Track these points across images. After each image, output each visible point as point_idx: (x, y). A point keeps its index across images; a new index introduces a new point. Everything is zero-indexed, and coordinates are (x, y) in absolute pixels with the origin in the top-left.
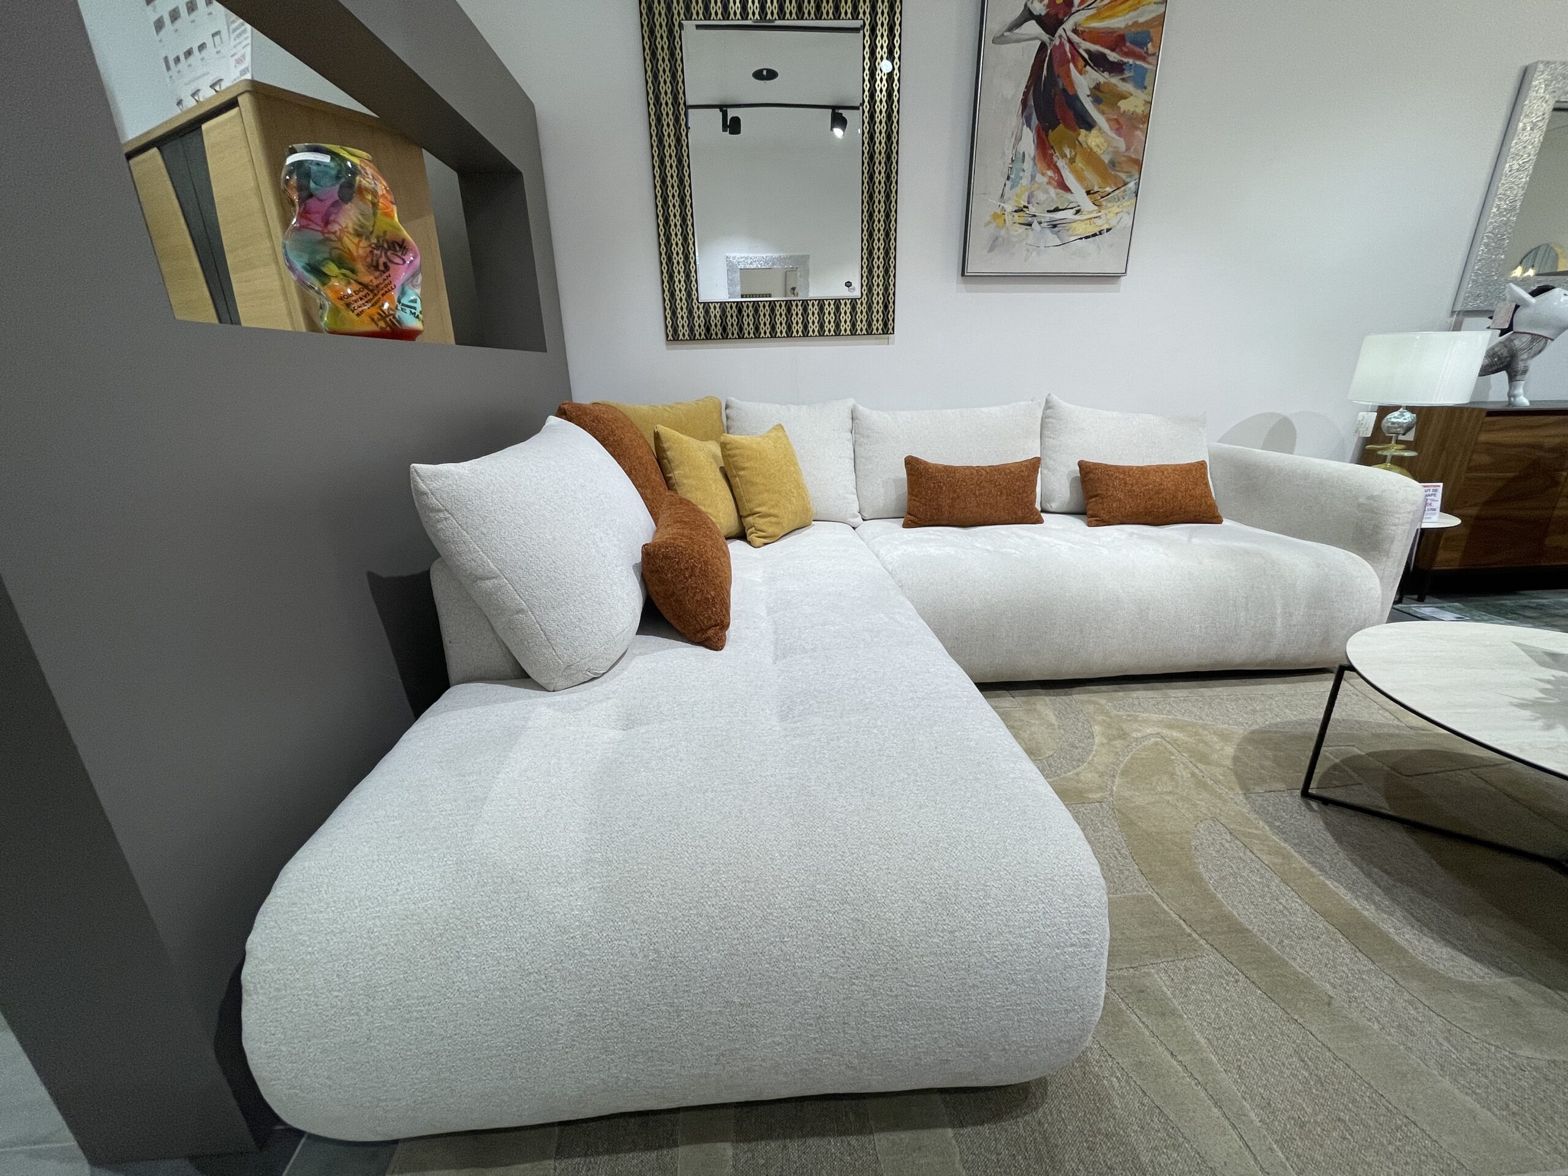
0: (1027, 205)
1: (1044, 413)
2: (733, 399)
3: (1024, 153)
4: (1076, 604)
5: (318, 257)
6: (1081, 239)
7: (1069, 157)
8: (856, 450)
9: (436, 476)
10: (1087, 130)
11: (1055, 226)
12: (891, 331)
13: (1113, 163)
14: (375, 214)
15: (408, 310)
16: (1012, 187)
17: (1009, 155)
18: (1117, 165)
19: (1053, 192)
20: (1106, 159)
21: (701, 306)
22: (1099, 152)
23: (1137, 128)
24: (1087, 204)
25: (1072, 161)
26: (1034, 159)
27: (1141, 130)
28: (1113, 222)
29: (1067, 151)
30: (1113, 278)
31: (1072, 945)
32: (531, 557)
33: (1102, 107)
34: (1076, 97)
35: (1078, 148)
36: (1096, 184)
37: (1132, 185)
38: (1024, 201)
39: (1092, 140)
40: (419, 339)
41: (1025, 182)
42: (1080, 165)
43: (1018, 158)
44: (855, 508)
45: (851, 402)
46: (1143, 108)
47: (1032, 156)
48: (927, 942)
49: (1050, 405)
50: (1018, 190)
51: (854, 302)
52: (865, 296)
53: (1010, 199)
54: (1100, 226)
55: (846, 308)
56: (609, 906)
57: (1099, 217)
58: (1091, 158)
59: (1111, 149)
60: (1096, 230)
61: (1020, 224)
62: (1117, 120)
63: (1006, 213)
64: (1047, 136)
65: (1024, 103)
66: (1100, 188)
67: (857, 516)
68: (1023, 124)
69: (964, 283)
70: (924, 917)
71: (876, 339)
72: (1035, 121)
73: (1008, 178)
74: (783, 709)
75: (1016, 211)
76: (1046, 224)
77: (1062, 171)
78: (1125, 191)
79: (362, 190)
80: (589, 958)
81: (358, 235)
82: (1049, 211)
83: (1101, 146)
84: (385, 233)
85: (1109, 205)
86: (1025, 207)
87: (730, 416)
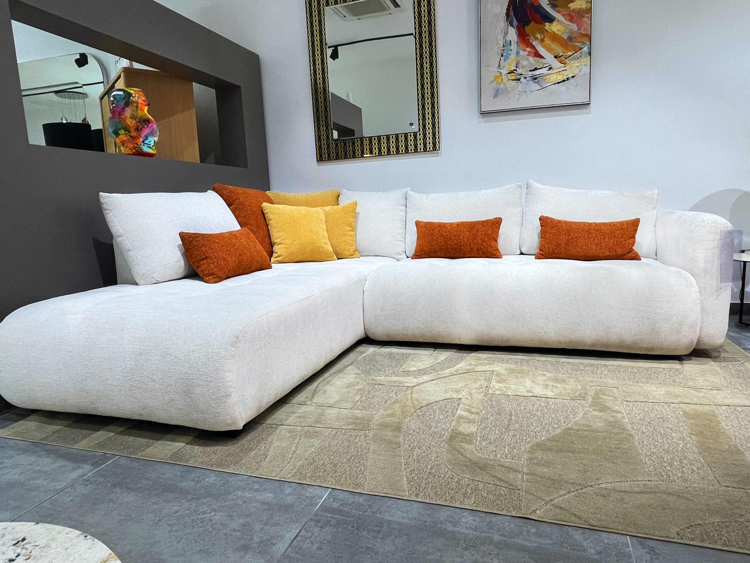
0: (515, 68)
3: (510, 40)
5: (118, 128)
6: (555, 84)
7: (540, 39)
9: (104, 197)
10: (549, 23)
11: (536, 79)
12: (438, 149)
13: (570, 39)
14: (137, 110)
15: (146, 145)
16: (505, 60)
17: (501, 43)
18: (573, 39)
19: (531, 59)
20: (565, 37)
21: (334, 142)
22: (560, 33)
23: (583, 17)
24: (556, 64)
25: (542, 40)
26: (517, 43)
27: (587, 17)
28: (576, 72)
29: (539, 36)
30: (581, 105)
33: (558, 9)
34: (540, 6)
35: (545, 33)
36: (560, 51)
37: (585, 49)
38: (513, 67)
39: (554, 28)
40: (155, 157)
41: (513, 56)
42: (548, 42)
43: (507, 44)
45: (407, 189)
46: (586, 5)
47: (516, 41)
50: (509, 61)
51: (415, 134)
52: (421, 130)
53: (504, 67)
54: (567, 75)
55: (411, 138)
57: (566, 70)
58: (555, 37)
59: (567, 31)
60: (565, 78)
61: (512, 80)
62: (569, 15)
63: (503, 75)
64: (524, 29)
65: (508, 15)
66: (563, 53)
68: (508, 26)
69: (482, 117)
71: (431, 154)
72: (515, 23)
73: (502, 55)
75: (509, 73)
76: (530, 78)
77: (536, 47)
78: (581, 53)
79: (132, 102)
81: (131, 118)
82: (530, 71)
83: (560, 30)
84: (141, 117)
85: (572, 62)
86: (514, 70)
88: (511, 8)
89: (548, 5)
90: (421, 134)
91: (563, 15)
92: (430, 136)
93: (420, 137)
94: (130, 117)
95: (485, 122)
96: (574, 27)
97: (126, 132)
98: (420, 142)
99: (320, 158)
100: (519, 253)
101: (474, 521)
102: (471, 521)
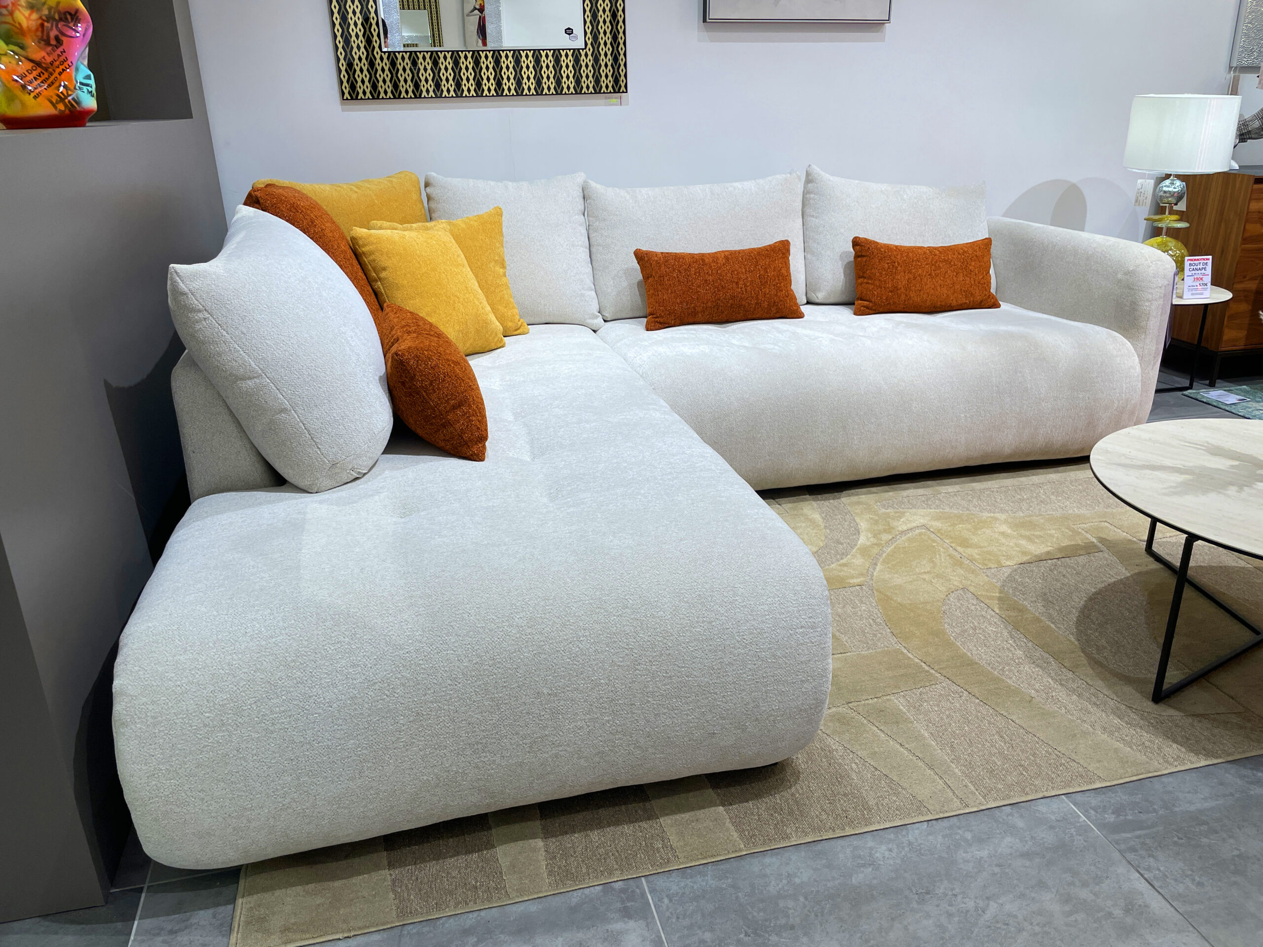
1: (805, 188)
2: (435, 174)
4: (836, 399)
8: (591, 236)
9: (194, 276)
12: (623, 88)
15: (85, 88)
21: (385, 57)
30: (873, 26)
31: (802, 627)
32: (292, 356)
44: (595, 307)
45: (580, 177)
48: (691, 632)
49: (810, 178)
51: (576, 53)
52: (589, 46)
55: (567, 61)
56: (434, 626)
67: (597, 317)
69: (707, 31)
70: (688, 613)
71: (606, 98)
74: (552, 491)
80: (423, 666)
81: (30, 7)
84: (58, 4)
87: (433, 196)
90: (590, 53)
92: (606, 60)
93: (587, 60)
95: (710, 41)
98: (587, 72)
99: (351, 94)
100: (806, 302)
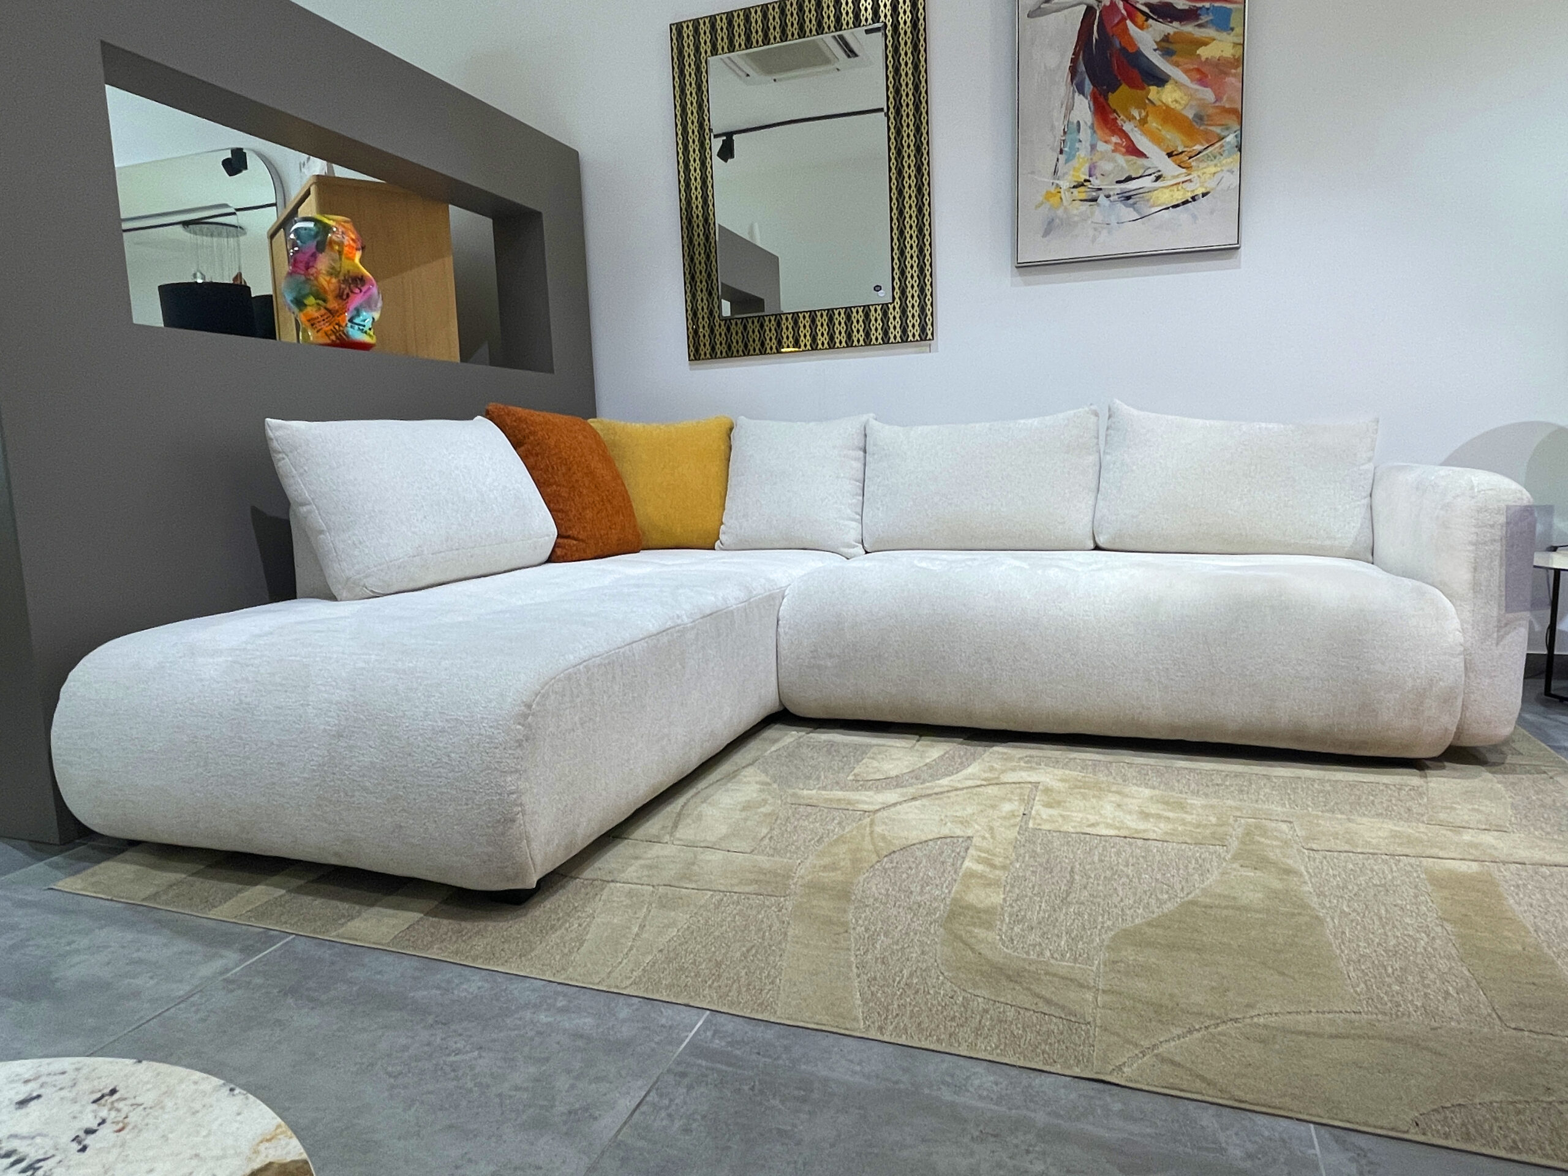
0: (1087, 178)
3: (1078, 122)
5: (303, 292)
6: (1167, 208)
7: (1138, 118)
10: (1158, 86)
11: (1129, 198)
12: (930, 336)
13: (1199, 118)
14: (340, 259)
15: (356, 327)
16: (1067, 161)
17: (1060, 126)
18: (1205, 118)
19: (1121, 160)
20: (1190, 114)
21: (723, 323)
22: (1178, 107)
23: (1227, 74)
24: (1169, 167)
25: (1143, 122)
26: (1092, 127)
27: (1235, 75)
28: (1210, 185)
29: (1135, 113)
33: (1175, 58)
34: (1139, 54)
35: (1150, 108)
36: (1179, 143)
37: (1231, 138)
38: (1085, 175)
39: (1167, 96)
40: (374, 349)
41: (1083, 153)
42: (1154, 124)
43: (1071, 129)
46: (1232, 51)
47: (1089, 124)
50: (1075, 163)
51: (885, 308)
52: (897, 300)
53: (1065, 174)
54: (1193, 191)
55: (876, 315)
57: (1190, 181)
58: (1169, 116)
59: (1194, 103)
60: (1188, 196)
61: (1081, 200)
62: (1198, 70)
63: (1062, 191)
64: (1106, 99)
65: (1073, 70)
66: (1185, 147)
68: (1074, 92)
69: (1020, 275)
71: (916, 347)
72: (1088, 86)
73: (1061, 152)
75: (1074, 187)
76: (1116, 197)
77: (1131, 135)
78: (1222, 146)
79: (332, 242)
81: (331, 274)
82: (1118, 182)
83: (1179, 100)
84: (349, 272)
85: (1202, 165)
86: (1086, 181)
88: (1081, 57)
89: (1155, 50)
90: (897, 307)
91: (1186, 72)
92: (915, 310)
93: (895, 313)
94: (328, 272)
95: (1027, 284)
96: (1208, 95)
97: (320, 302)
98: (895, 323)
99: (696, 354)
100: (1092, 546)
101: (997, 1084)
102: (990, 1084)
